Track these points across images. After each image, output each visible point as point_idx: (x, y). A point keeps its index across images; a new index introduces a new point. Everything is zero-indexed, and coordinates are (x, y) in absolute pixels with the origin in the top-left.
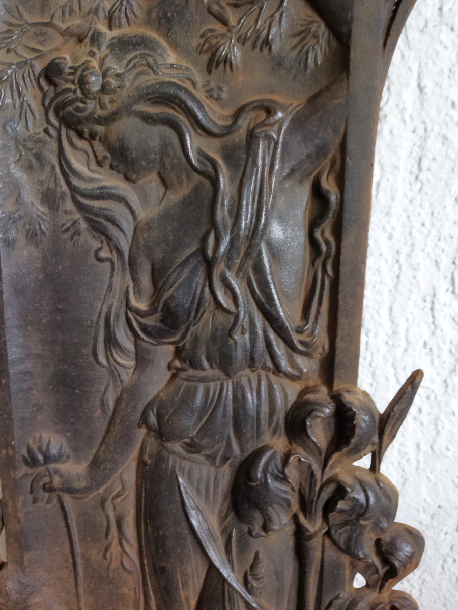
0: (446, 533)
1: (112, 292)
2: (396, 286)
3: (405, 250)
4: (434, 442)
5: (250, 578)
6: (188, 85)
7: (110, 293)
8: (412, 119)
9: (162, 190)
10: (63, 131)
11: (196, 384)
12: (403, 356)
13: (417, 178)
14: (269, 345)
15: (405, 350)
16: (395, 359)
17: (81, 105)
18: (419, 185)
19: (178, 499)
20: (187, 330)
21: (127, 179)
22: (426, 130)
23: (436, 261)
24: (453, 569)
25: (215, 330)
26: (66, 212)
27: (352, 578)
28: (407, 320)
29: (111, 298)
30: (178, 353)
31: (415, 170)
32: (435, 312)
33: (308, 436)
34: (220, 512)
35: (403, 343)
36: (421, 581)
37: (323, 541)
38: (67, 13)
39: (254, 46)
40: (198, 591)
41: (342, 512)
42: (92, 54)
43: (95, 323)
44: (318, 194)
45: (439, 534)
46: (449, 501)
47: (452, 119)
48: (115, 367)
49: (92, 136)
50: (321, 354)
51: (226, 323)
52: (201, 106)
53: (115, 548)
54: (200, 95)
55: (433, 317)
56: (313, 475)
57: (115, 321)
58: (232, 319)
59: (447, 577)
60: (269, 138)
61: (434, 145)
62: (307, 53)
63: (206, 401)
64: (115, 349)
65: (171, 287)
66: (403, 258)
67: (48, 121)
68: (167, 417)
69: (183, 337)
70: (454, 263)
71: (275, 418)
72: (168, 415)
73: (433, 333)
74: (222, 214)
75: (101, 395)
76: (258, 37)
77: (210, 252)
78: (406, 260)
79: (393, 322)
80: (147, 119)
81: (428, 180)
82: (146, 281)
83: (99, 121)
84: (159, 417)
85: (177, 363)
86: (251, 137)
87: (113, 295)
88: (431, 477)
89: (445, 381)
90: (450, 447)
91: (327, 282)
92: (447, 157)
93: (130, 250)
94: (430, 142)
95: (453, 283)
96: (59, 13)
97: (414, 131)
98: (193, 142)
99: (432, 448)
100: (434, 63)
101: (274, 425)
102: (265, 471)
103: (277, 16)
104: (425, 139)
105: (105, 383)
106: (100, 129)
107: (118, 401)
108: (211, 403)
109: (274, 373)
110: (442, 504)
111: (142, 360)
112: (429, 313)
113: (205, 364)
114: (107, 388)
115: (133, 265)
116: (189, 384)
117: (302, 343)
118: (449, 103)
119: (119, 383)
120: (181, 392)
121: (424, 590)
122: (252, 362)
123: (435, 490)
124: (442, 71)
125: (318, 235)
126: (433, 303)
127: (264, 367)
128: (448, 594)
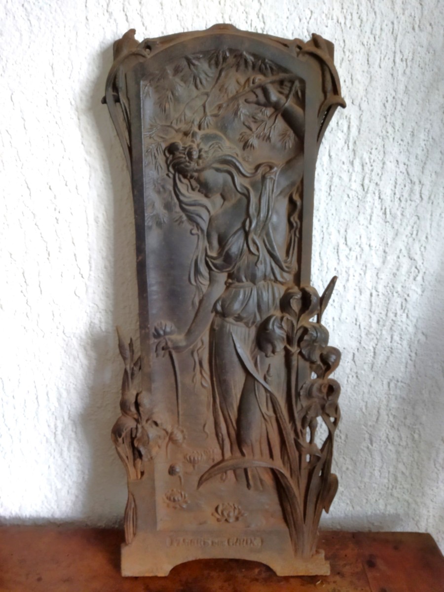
0: (348, 362)
1: (198, 249)
2: (322, 242)
3: (325, 226)
4: (340, 315)
5: (267, 376)
6: (235, 156)
8: (327, 169)
9: (222, 201)
10: (177, 175)
11: (239, 289)
12: (326, 275)
13: (329, 194)
14: (272, 269)
15: (327, 272)
16: (322, 277)
17: (188, 164)
18: (330, 197)
19: (232, 344)
20: (235, 264)
21: (206, 196)
22: (332, 174)
23: (338, 230)
24: (352, 381)
25: (248, 264)
26: (176, 212)
27: (311, 374)
28: (327, 258)
29: (198, 252)
30: (230, 276)
31: (329, 191)
32: (340, 254)
33: (291, 307)
34: (251, 349)
35: (326, 269)
37: (298, 357)
38: (179, 122)
39: (263, 140)
40: (241, 390)
41: (306, 340)
42: (193, 141)
44: (292, 202)
47: (343, 169)
48: (199, 285)
49: (192, 177)
51: (253, 260)
52: (241, 165)
53: (198, 376)
54: (240, 159)
55: (338, 256)
56: (293, 326)
57: (200, 262)
58: (256, 258)
59: (350, 386)
60: (271, 179)
61: (336, 180)
62: (286, 143)
63: (244, 297)
66: (324, 230)
67: (169, 170)
68: (227, 306)
69: (234, 267)
70: (346, 231)
73: (338, 264)
74: (252, 210)
76: (265, 136)
77: (247, 228)
79: (321, 259)
80: (218, 170)
81: (334, 195)
82: (215, 244)
83: (197, 171)
84: (222, 306)
85: (230, 281)
86: (264, 178)
88: (340, 333)
89: (344, 286)
90: (347, 317)
91: (296, 240)
92: (341, 185)
93: (208, 229)
94: (334, 179)
95: (346, 240)
96: (175, 121)
97: (328, 174)
98: (238, 180)
100: (335, 146)
101: (275, 305)
102: (273, 325)
103: (273, 127)
104: (332, 178)
106: (196, 174)
107: (201, 302)
108: (247, 297)
109: (275, 282)
110: (346, 346)
112: (336, 254)
113: (244, 279)
114: (195, 295)
115: (209, 236)
116: (236, 290)
117: (287, 267)
118: (342, 162)
119: (201, 293)
120: (232, 294)
122: (265, 277)
124: (338, 149)
125: (292, 219)
126: (338, 249)
127: (270, 280)
128: (350, 395)
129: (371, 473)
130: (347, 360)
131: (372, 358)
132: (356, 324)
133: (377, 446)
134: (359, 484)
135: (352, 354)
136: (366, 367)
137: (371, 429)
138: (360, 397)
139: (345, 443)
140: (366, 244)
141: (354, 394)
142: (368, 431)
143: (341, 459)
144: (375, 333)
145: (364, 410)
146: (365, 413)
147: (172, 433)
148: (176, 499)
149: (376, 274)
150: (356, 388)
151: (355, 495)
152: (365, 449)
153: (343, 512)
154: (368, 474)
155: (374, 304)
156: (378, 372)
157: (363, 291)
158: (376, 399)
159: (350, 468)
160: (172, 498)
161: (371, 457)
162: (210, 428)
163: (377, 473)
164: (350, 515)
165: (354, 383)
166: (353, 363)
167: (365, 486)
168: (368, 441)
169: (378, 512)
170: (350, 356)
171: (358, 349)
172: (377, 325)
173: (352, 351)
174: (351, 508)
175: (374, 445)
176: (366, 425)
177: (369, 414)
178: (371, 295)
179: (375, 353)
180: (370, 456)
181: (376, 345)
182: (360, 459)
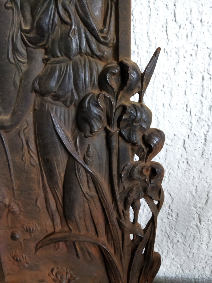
0: (179, 148)
1: (14, 25)
2: (149, 20)
4: (170, 102)
5: (86, 157)
7: (13, 25)
11: (55, 65)
14: (88, 40)
19: (51, 124)
23: (167, 5)
24: (183, 167)
25: (62, 34)
27: (133, 156)
28: (156, 38)
29: (13, 28)
30: (46, 51)
33: (108, 83)
36: (169, 174)
37: (119, 138)
40: (64, 169)
41: (125, 120)
43: (7, 41)
45: (175, 149)
46: (179, 132)
48: (18, 63)
50: (113, 44)
51: (66, 30)
53: (27, 155)
55: (167, 35)
56: (111, 104)
57: (16, 39)
58: (69, 27)
59: (180, 171)
64: (17, 53)
65: (39, 13)
66: (151, 5)
68: (43, 83)
69: (48, 41)
70: (175, 5)
71: (93, 79)
72: (43, 82)
73: (168, 44)
75: (13, 79)
78: (153, 6)
79: (149, 39)
82: (28, 16)
85: (46, 57)
87: (14, 26)
88: (170, 120)
89: (174, 69)
90: (178, 103)
93: (20, 1)
95: (175, 16)
99: (170, 105)
102: (89, 103)
105: (15, 72)
107: (21, 81)
108: (63, 73)
109: (91, 56)
110: (176, 133)
111: (30, 58)
113: (59, 55)
114: (15, 74)
115: (22, 9)
116: (52, 65)
117: (103, 37)
119: (21, 72)
120: (48, 70)
121: (170, 178)
122: (81, 51)
123: (172, 127)
126: (166, 27)
127: (86, 53)
128: (181, 179)
129: (199, 246)
130: (178, 146)
131: (203, 145)
132: (187, 111)
133: (205, 225)
134: (188, 254)
135: (183, 141)
136: (196, 153)
137: (200, 210)
138: (190, 181)
139: (176, 220)
140: (198, 19)
141: (184, 178)
142: (197, 212)
143: (173, 233)
144: (207, 120)
145: (194, 193)
146: (195, 196)
147: (9, 206)
148: (18, 259)
149: (208, 55)
150: (186, 173)
151: (184, 262)
152: (194, 226)
153: (174, 273)
154: (196, 247)
155: (206, 89)
156: (208, 159)
157: (194, 74)
158: (205, 184)
159: (181, 240)
160: (15, 258)
161: (200, 233)
162: (41, 203)
163: (204, 246)
164: (180, 276)
165: (185, 169)
166: (184, 149)
167: (193, 256)
168: (197, 221)
169: (205, 276)
170: (181, 143)
171: (188, 136)
172: (209, 111)
173: (182, 138)
174: (181, 271)
175: (202, 224)
176: (195, 207)
177: (199, 197)
178: (203, 79)
179: (206, 139)
180: (198, 232)
181: (208, 132)
182: (189, 235)
